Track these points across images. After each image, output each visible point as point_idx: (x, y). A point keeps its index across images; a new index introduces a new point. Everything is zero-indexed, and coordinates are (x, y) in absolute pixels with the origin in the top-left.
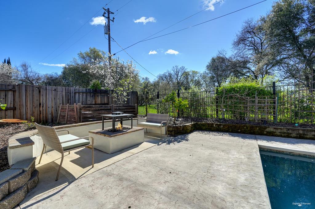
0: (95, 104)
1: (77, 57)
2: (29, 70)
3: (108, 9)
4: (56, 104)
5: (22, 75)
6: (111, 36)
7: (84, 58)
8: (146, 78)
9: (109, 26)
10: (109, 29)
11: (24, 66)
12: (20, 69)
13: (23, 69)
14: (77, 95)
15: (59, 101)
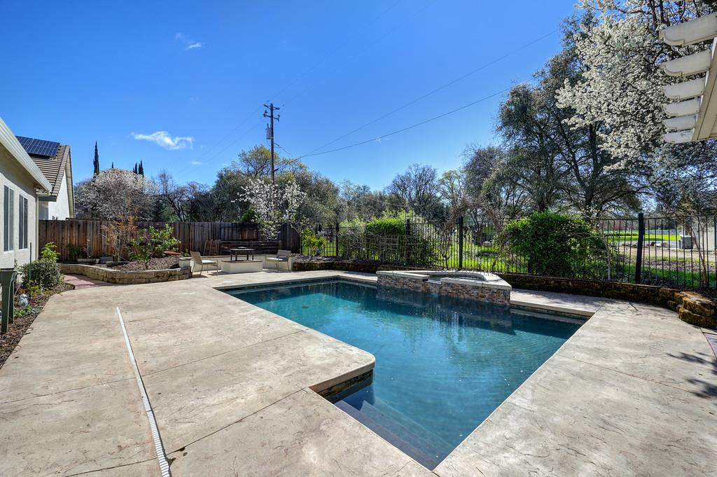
0: (242, 240)
1: (237, 160)
2: (170, 182)
3: (272, 104)
4: (202, 239)
5: (160, 190)
6: (275, 141)
7: (247, 160)
8: (365, 187)
9: (272, 129)
10: (272, 133)
11: (163, 177)
12: (158, 181)
13: (162, 181)
14: (223, 230)
15: (206, 237)
